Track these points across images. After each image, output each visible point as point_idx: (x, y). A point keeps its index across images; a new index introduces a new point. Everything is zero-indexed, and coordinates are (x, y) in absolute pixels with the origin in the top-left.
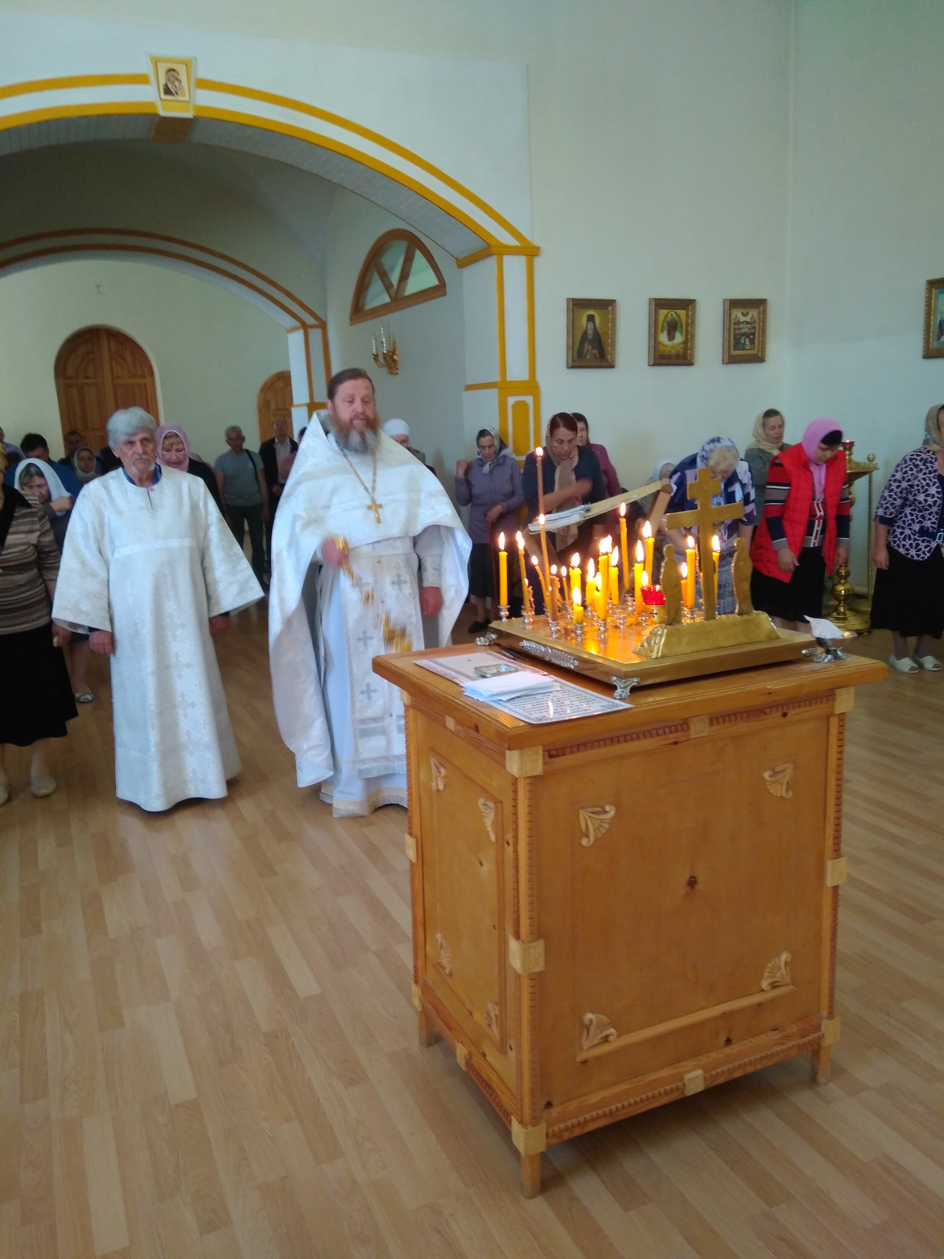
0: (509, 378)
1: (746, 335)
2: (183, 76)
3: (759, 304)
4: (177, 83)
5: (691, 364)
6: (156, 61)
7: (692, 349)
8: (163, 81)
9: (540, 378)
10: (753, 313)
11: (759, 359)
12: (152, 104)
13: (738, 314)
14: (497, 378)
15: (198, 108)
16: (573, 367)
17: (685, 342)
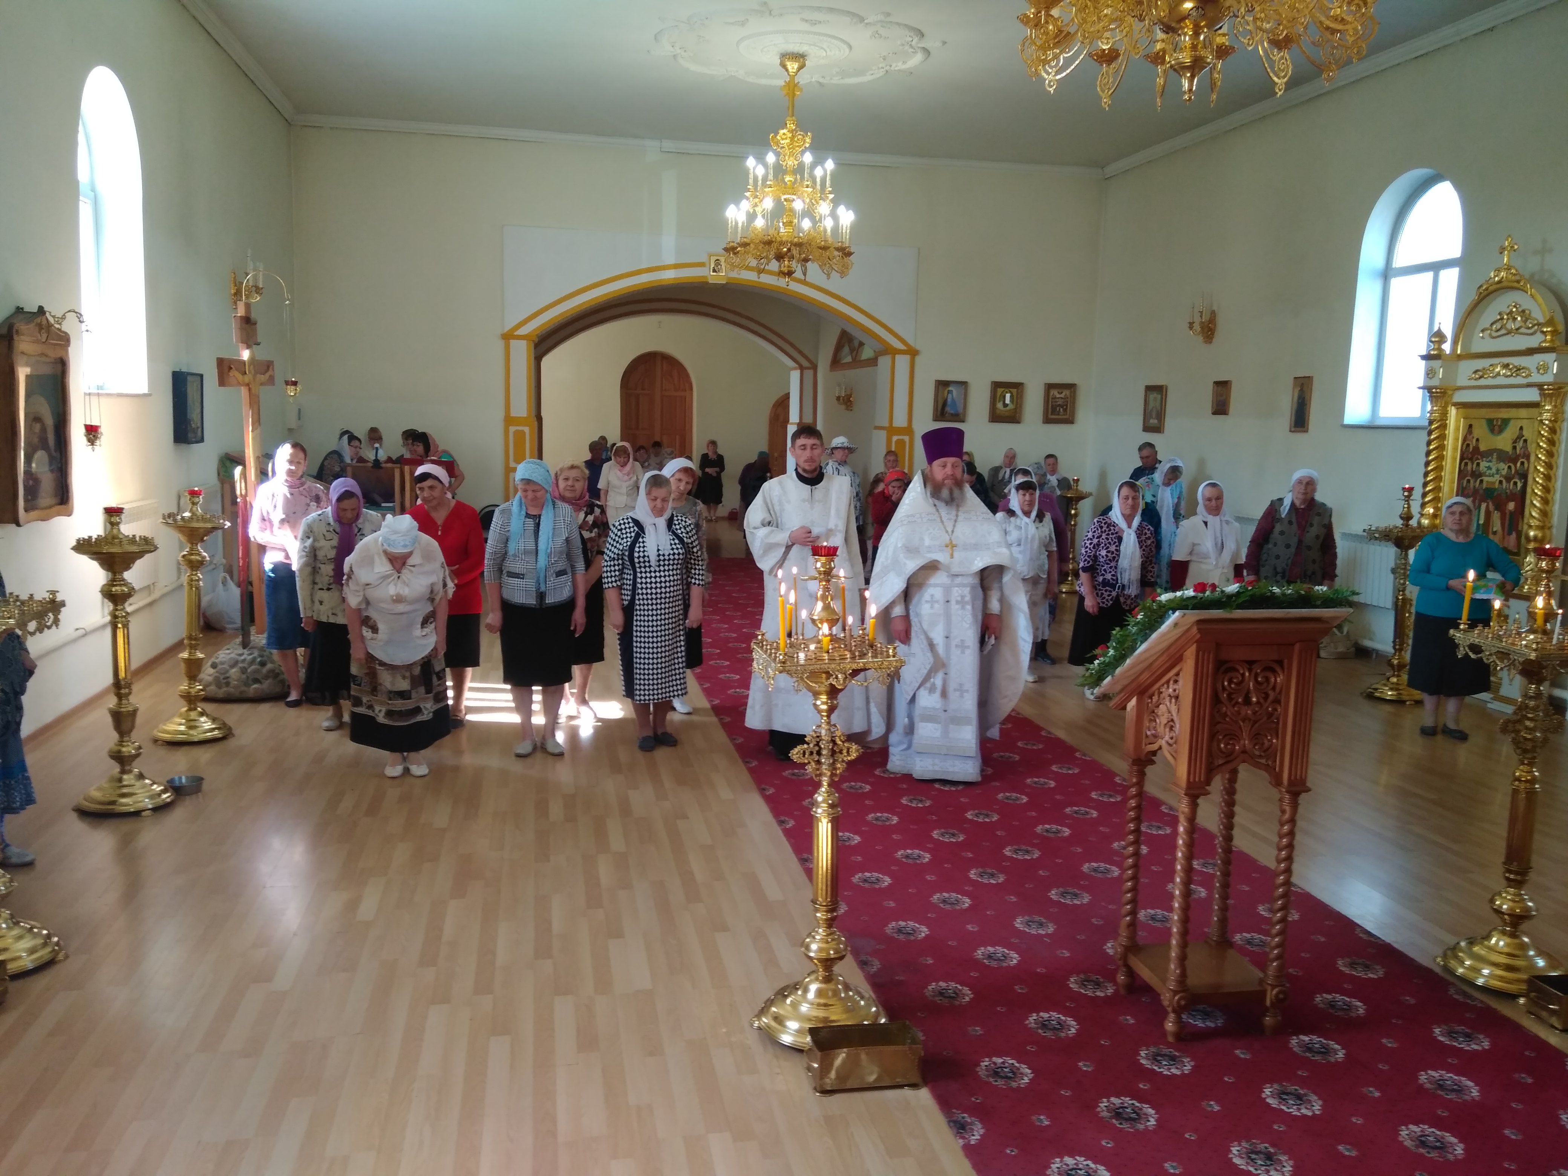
0: (895, 425)
1: (1061, 406)
2: (723, 263)
3: (1071, 387)
4: (719, 267)
5: (1018, 422)
6: (709, 255)
7: (1021, 413)
8: (712, 266)
9: (916, 426)
10: (1066, 392)
11: (1070, 421)
12: (705, 277)
13: (1054, 393)
14: (887, 424)
15: (729, 278)
17: (1015, 409)
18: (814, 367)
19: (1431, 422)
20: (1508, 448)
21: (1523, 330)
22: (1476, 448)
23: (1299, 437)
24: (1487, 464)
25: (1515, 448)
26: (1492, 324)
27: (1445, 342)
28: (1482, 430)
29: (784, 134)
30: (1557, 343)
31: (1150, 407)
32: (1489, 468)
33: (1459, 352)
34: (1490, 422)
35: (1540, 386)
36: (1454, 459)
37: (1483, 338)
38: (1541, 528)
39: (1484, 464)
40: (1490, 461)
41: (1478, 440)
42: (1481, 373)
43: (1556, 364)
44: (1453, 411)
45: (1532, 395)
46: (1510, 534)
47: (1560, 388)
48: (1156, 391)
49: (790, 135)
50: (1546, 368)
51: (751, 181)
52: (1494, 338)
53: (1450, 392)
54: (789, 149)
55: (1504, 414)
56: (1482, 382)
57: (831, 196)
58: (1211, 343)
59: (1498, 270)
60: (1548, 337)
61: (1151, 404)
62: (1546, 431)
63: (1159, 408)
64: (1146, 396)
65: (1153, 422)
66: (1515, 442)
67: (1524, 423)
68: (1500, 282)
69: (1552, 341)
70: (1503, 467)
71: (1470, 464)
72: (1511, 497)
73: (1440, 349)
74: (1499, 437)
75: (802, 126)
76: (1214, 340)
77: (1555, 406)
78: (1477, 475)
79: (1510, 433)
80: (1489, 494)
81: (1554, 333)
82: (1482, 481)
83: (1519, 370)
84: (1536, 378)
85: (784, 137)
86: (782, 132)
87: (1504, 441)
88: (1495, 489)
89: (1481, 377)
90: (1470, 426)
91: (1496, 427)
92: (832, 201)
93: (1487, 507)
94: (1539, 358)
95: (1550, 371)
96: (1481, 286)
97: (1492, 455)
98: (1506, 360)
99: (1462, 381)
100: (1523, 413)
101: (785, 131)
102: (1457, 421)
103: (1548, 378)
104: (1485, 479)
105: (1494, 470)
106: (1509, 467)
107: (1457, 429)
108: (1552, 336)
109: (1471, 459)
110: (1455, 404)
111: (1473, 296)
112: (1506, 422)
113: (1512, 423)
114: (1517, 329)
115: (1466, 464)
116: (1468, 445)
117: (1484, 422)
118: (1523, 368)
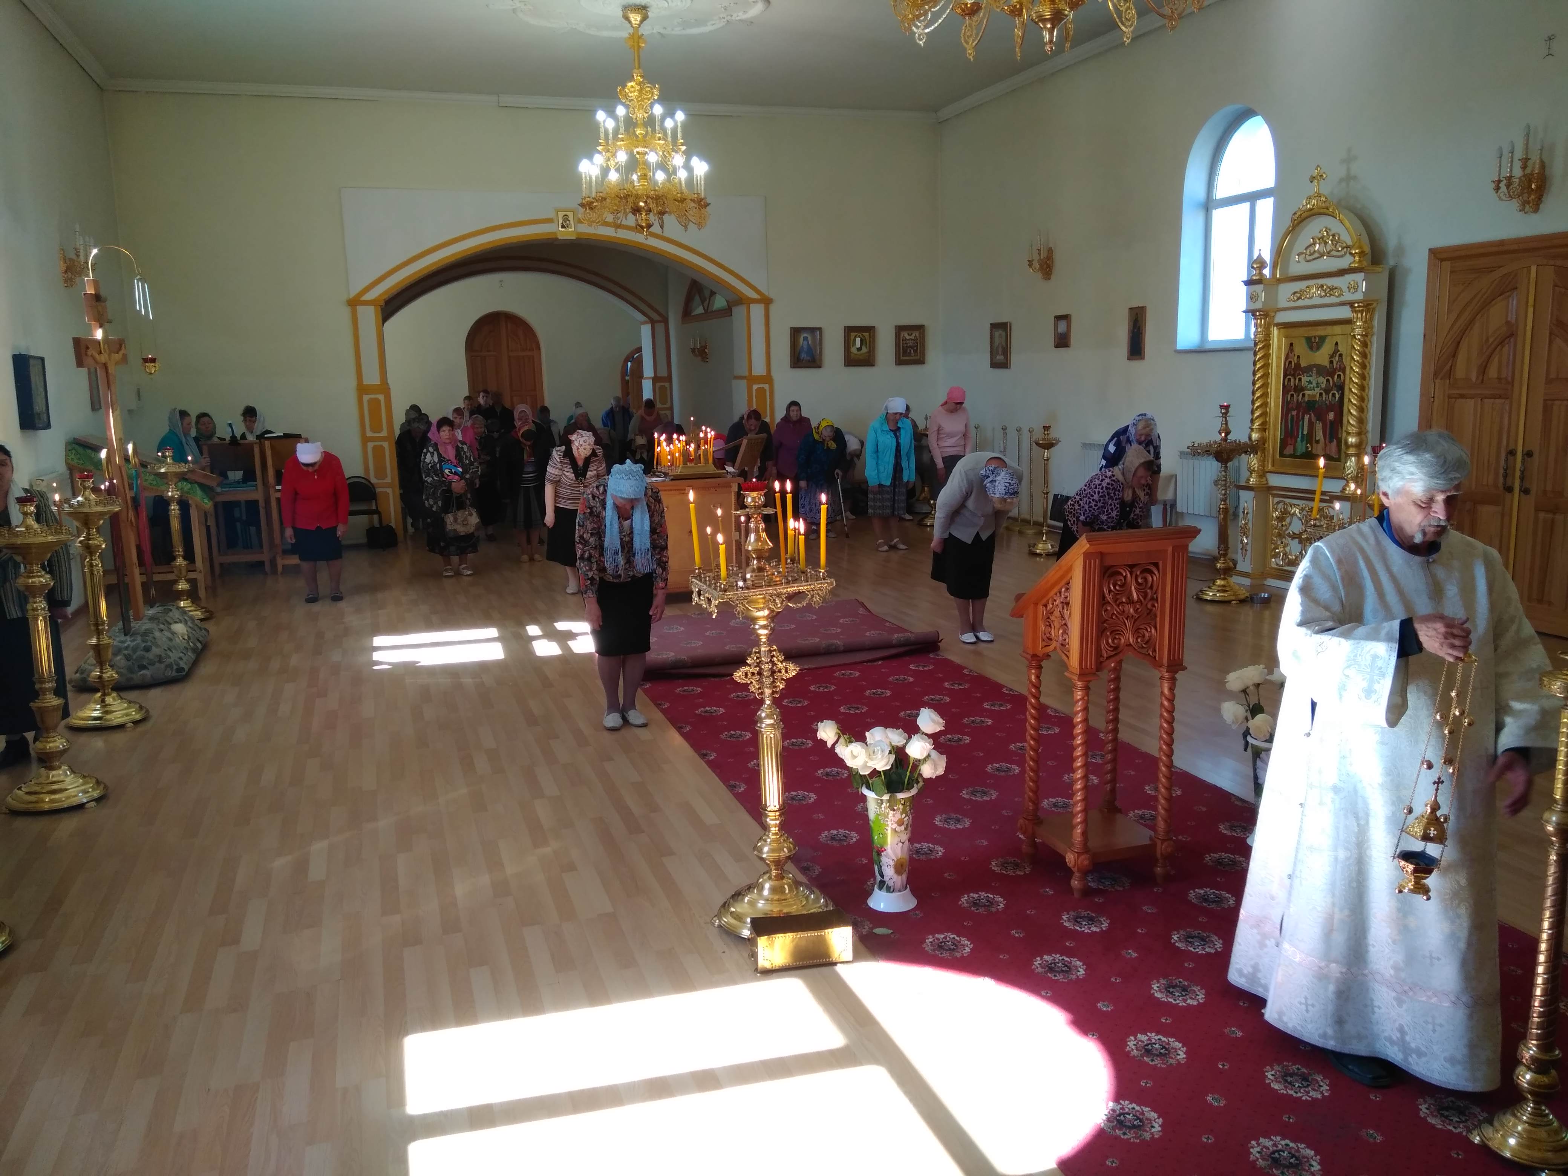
0: (754, 371)
1: (912, 347)
2: (571, 218)
3: (920, 328)
4: (568, 222)
5: (873, 365)
6: (557, 211)
7: (874, 356)
8: (561, 221)
9: (775, 374)
10: (916, 334)
11: (921, 361)
12: (555, 233)
13: (905, 334)
14: (746, 374)
15: (578, 233)
16: (794, 367)
17: (869, 352)
18: (665, 321)
19: (1256, 344)
20: (1326, 363)
21: (1334, 253)
22: (1298, 365)
23: (1136, 364)
24: (1308, 379)
25: (1331, 362)
26: (1306, 249)
27: (1266, 267)
28: (1301, 348)
29: (632, 87)
30: (1365, 263)
31: (996, 344)
32: (1310, 382)
33: (1278, 276)
34: (1309, 340)
35: (1351, 304)
36: (1278, 376)
37: (1298, 262)
38: (1359, 434)
39: (1305, 379)
40: (1311, 376)
41: (1298, 357)
42: (1298, 295)
43: (1364, 282)
44: (1275, 331)
45: (1345, 313)
46: (1331, 442)
47: (1368, 305)
48: (1001, 328)
49: (638, 88)
50: (1355, 288)
51: (602, 135)
52: (1308, 261)
53: (1272, 314)
54: (638, 101)
55: (1320, 331)
56: (1300, 303)
57: (684, 148)
58: (1049, 279)
59: (1310, 198)
60: (1357, 258)
61: (997, 341)
62: (1359, 346)
63: (1004, 344)
64: (991, 333)
65: (1000, 358)
66: (1332, 356)
67: (1338, 339)
68: (1311, 210)
69: (1360, 261)
70: (1322, 380)
71: (1292, 380)
72: (1330, 408)
73: (1261, 274)
74: (1317, 354)
75: (650, 78)
76: (1052, 276)
77: (1365, 322)
78: (1299, 389)
79: (1327, 349)
80: (1311, 406)
81: (1362, 254)
82: (1304, 395)
83: (1332, 290)
84: (1348, 297)
85: (632, 90)
86: (630, 84)
87: (1322, 357)
88: (1315, 402)
89: (1298, 299)
90: (1292, 344)
91: (1315, 344)
92: (684, 152)
93: (1310, 419)
94: (1349, 278)
95: (1359, 290)
96: (1295, 214)
97: (1312, 371)
98: (1320, 281)
99: (1283, 303)
100: (1338, 329)
101: (632, 84)
102: (1279, 341)
103: (1359, 296)
104: (1307, 393)
105: (1314, 384)
106: (1328, 380)
107: (1279, 348)
108: (1360, 257)
109: (1294, 376)
110: (1277, 325)
111: (1287, 223)
112: (1323, 339)
113: (1327, 340)
114: (1328, 253)
115: (1289, 380)
116: (1290, 362)
117: (1304, 341)
118: (1336, 288)
